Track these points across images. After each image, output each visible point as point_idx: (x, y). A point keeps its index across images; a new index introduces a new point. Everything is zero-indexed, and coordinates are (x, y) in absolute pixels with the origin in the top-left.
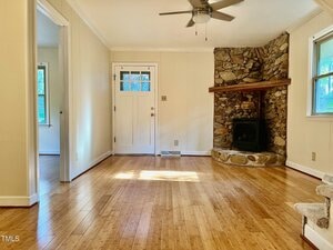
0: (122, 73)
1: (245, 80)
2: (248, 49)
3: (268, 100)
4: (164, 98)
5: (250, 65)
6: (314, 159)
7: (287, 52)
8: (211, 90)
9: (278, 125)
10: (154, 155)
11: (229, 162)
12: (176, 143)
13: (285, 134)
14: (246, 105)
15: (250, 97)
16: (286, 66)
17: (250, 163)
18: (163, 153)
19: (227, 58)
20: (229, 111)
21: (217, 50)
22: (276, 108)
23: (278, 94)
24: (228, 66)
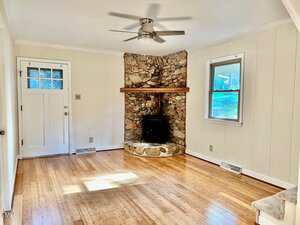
0: (29, 69)
1: (149, 83)
2: (150, 57)
3: (167, 101)
4: (78, 97)
5: (152, 71)
6: (211, 150)
7: (186, 66)
8: (122, 90)
9: (177, 121)
10: (68, 155)
11: (145, 154)
12: (91, 140)
13: (185, 129)
14: (149, 104)
15: (152, 97)
16: (185, 77)
17: (162, 154)
18: (78, 151)
19: (134, 63)
20: (137, 109)
21: (126, 55)
22: (175, 108)
23: (178, 98)
24: (136, 70)
